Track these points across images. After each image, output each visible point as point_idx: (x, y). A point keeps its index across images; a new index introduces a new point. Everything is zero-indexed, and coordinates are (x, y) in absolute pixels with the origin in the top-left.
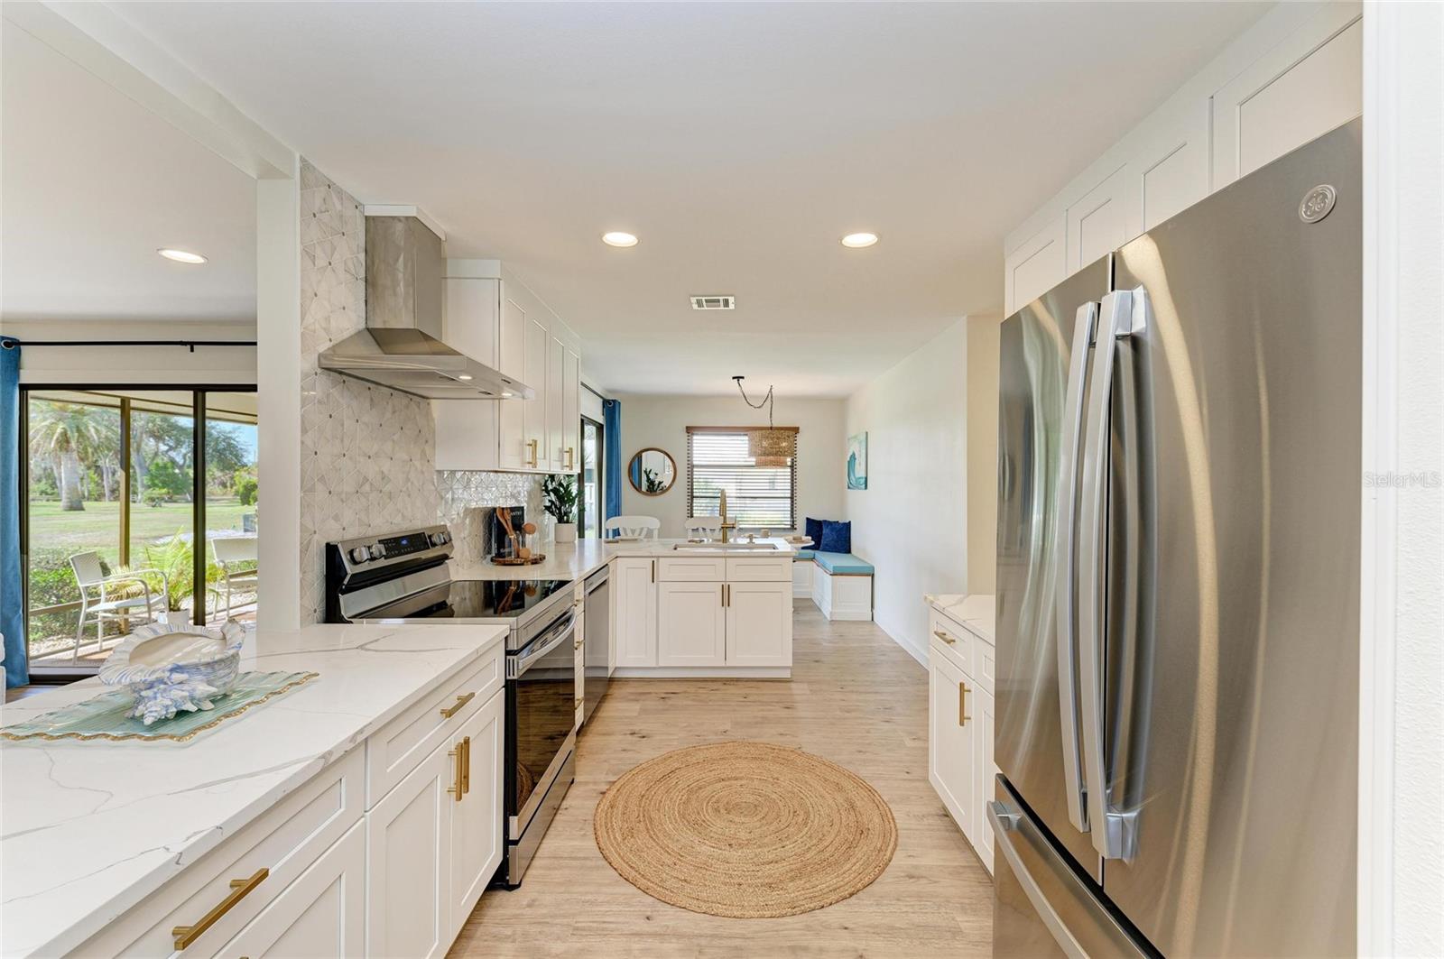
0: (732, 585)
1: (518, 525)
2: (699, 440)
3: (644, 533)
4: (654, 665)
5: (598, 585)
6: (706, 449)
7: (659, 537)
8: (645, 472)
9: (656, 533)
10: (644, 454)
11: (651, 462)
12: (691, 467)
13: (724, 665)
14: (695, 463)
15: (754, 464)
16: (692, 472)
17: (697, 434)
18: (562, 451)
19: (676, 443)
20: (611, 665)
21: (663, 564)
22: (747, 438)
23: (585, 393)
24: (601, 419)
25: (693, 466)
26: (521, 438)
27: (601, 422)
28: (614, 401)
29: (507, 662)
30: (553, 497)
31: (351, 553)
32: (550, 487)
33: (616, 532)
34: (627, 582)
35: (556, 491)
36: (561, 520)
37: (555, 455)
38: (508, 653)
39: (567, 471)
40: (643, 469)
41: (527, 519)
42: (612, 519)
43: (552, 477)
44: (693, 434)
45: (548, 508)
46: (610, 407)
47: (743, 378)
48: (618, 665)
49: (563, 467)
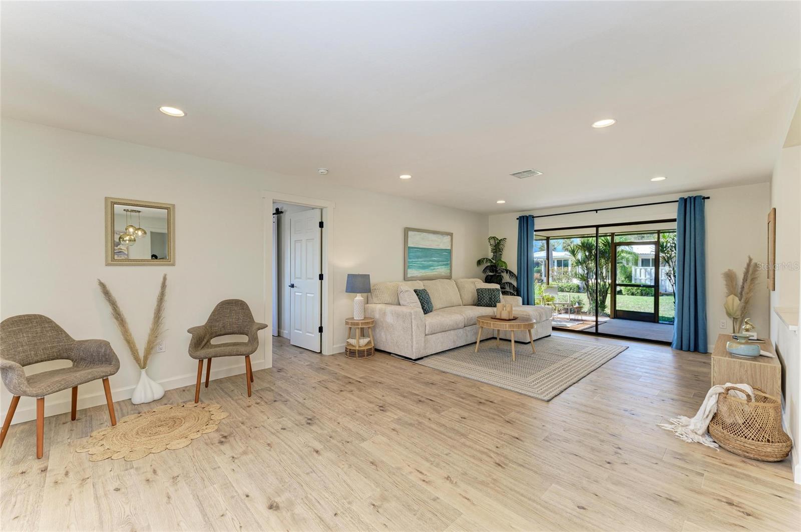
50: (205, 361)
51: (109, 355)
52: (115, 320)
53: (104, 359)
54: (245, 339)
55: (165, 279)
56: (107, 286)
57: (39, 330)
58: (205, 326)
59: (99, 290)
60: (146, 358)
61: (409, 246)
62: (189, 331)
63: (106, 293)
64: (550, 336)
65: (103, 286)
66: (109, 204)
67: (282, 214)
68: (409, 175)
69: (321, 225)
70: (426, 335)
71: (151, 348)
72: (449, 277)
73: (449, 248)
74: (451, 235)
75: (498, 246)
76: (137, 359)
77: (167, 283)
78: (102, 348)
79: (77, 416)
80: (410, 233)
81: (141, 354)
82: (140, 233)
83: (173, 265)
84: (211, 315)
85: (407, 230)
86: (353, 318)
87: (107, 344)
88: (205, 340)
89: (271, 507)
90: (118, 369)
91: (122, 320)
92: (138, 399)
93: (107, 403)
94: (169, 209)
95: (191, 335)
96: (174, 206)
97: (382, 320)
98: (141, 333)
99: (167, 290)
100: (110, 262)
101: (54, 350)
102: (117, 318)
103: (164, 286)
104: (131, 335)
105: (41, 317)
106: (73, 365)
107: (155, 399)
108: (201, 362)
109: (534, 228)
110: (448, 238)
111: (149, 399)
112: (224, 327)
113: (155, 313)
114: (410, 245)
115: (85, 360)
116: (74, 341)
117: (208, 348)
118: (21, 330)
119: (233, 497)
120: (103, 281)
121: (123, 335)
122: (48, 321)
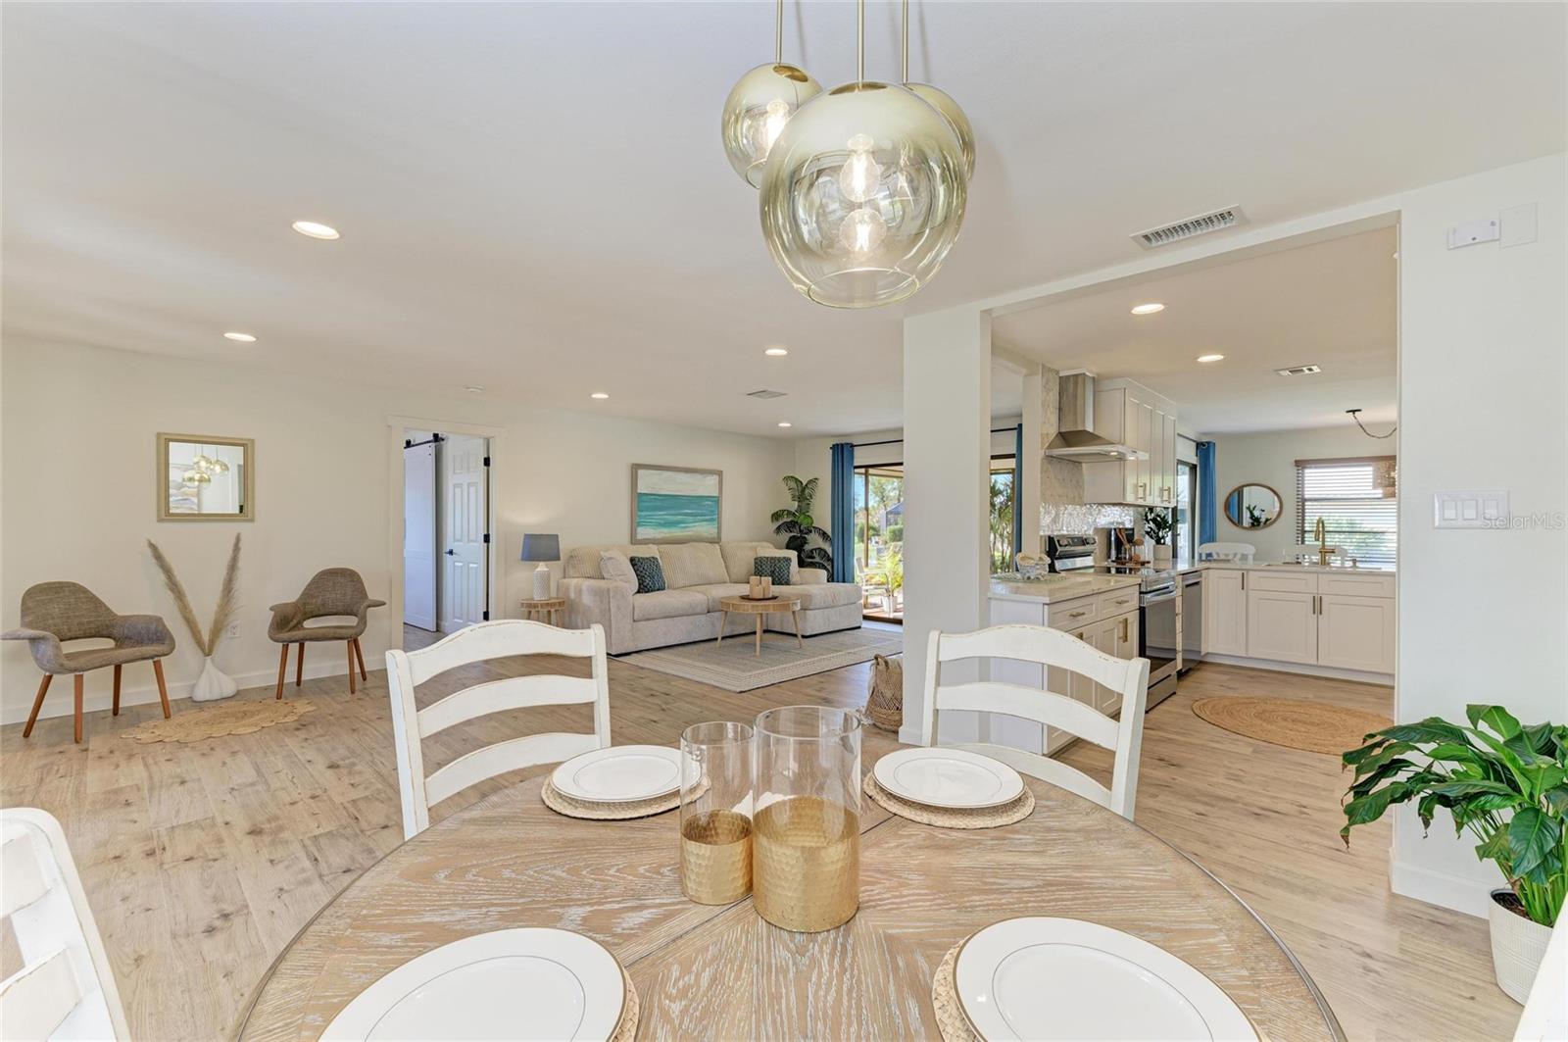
0: (1323, 596)
1: (1130, 539)
2: (1310, 473)
3: (1239, 556)
4: (1244, 655)
5: (1193, 583)
6: (1318, 482)
7: (1254, 559)
8: (1248, 508)
9: (1251, 557)
10: (1245, 489)
11: (1253, 497)
12: (1303, 501)
13: (1315, 663)
14: (1306, 497)
15: (1380, 496)
16: (1303, 506)
17: (1311, 468)
18: (1162, 490)
19: (1283, 479)
20: (1204, 651)
21: (1252, 577)
22: (1371, 468)
23: (1180, 441)
24: (1194, 460)
25: (1304, 500)
26: (1135, 482)
27: (1195, 463)
28: (1208, 443)
29: (1140, 599)
30: (1152, 525)
31: (1058, 541)
32: (1149, 518)
33: (1209, 555)
34: (1217, 586)
35: (1154, 520)
36: (1158, 542)
37: (1157, 493)
38: (1141, 593)
39: (1166, 505)
40: (1245, 505)
41: (1136, 538)
42: (1204, 545)
43: (1151, 509)
44: (1304, 468)
45: (1148, 533)
46: (1204, 448)
47: (1359, 410)
48: (1210, 651)
49: (1163, 501)
50: (294, 648)
51: (161, 633)
52: (169, 592)
53: (155, 638)
54: (352, 621)
55: (238, 539)
56: (159, 548)
57: (72, 600)
58: (295, 604)
59: (148, 552)
60: (212, 642)
61: (639, 491)
62: (271, 609)
63: (158, 557)
64: (859, 627)
65: (153, 547)
66: (163, 442)
67: (442, 443)
68: (606, 393)
69: (487, 462)
70: (634, 621)
71: (217, 630)
72: (716, 540)
73: (716, 494)
74: (720, 474)
75: (803, 492)
76: (199, 642)
77: (242, 545)
78: (152, 623)
79: (120, 712)
80: (641, 472)
81: (206, 638)
82: (218, 468)
83: (252, 520)
84: (305, 590)
85: (636, 468)
86: (533, 599)
87: (159, 620)
88: (295, 621)
89: (331, 767)
90: (173, 649)
91: (179, 592)
92: (201, 694)
93: (160, 700)
94: (247, 446)
95: (273, 613)
96: (253, 441)
97: (578, 600)
98: (205, 609)
99: (242, 554)
100: (163, 517)
101: (92, 625)
102: (172, 590)
103: (237, 548)
104: (191, 612)
105: (74, 584)
106: (116, 645)
107: (224, 695)
108: (286, 648)
109: (853, 462)
110: (713, 480)
111: (216, 696)
112: (323, 605)
113: (224, 585)
114: (641, 489)
115: (130, 638)
116: (115, 615)
117: (299, 630)
118: (51, 599)
119: (293, 762)
120: (153, 542)
121: (182, 613)
122: (85, 591)
